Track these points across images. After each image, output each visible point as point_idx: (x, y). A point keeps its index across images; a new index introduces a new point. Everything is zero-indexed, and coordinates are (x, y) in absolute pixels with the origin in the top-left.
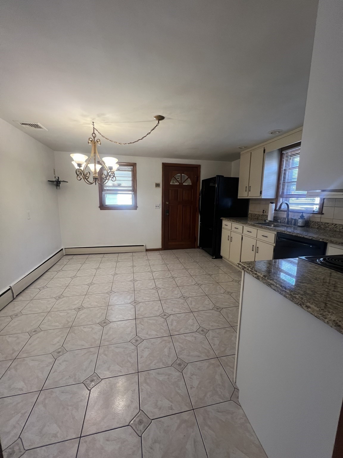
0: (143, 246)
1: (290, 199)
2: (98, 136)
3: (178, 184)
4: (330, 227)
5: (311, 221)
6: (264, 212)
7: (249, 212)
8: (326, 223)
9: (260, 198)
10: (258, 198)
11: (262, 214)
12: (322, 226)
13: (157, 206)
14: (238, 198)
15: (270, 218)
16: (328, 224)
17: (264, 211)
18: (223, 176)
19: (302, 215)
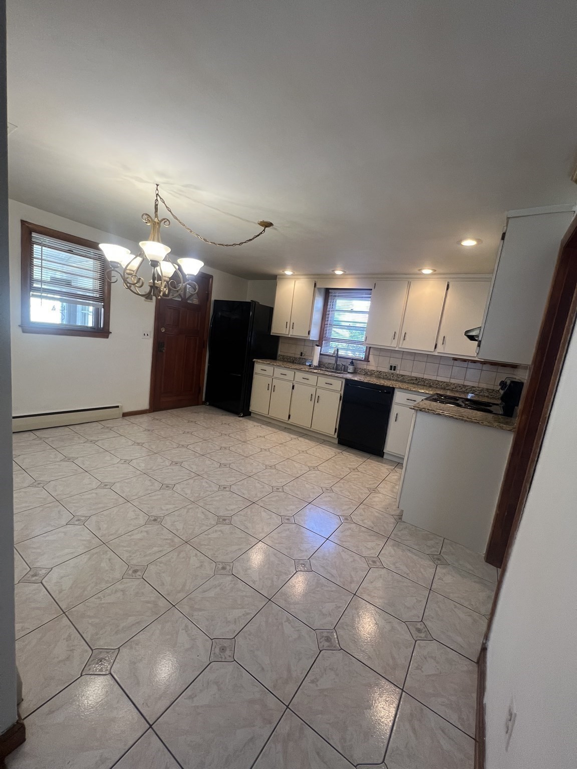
0: (117, 407)
1: (331, 342)
2: (163, 212)
3: (180, 300)
4: (376, 374)
5: (358, 368)
6: (303, 355)
7: (279, 353)
8: (372, 370)
9: (308, 338)
10: (305, 338)
11: (299, 356)
12: (369, 373)
13: (146, 335)
14: (271, 334)
15: (315, 363)
16: (374, 371)
17: (302, 353)
18: (259, 303)
19: (352, 361)
